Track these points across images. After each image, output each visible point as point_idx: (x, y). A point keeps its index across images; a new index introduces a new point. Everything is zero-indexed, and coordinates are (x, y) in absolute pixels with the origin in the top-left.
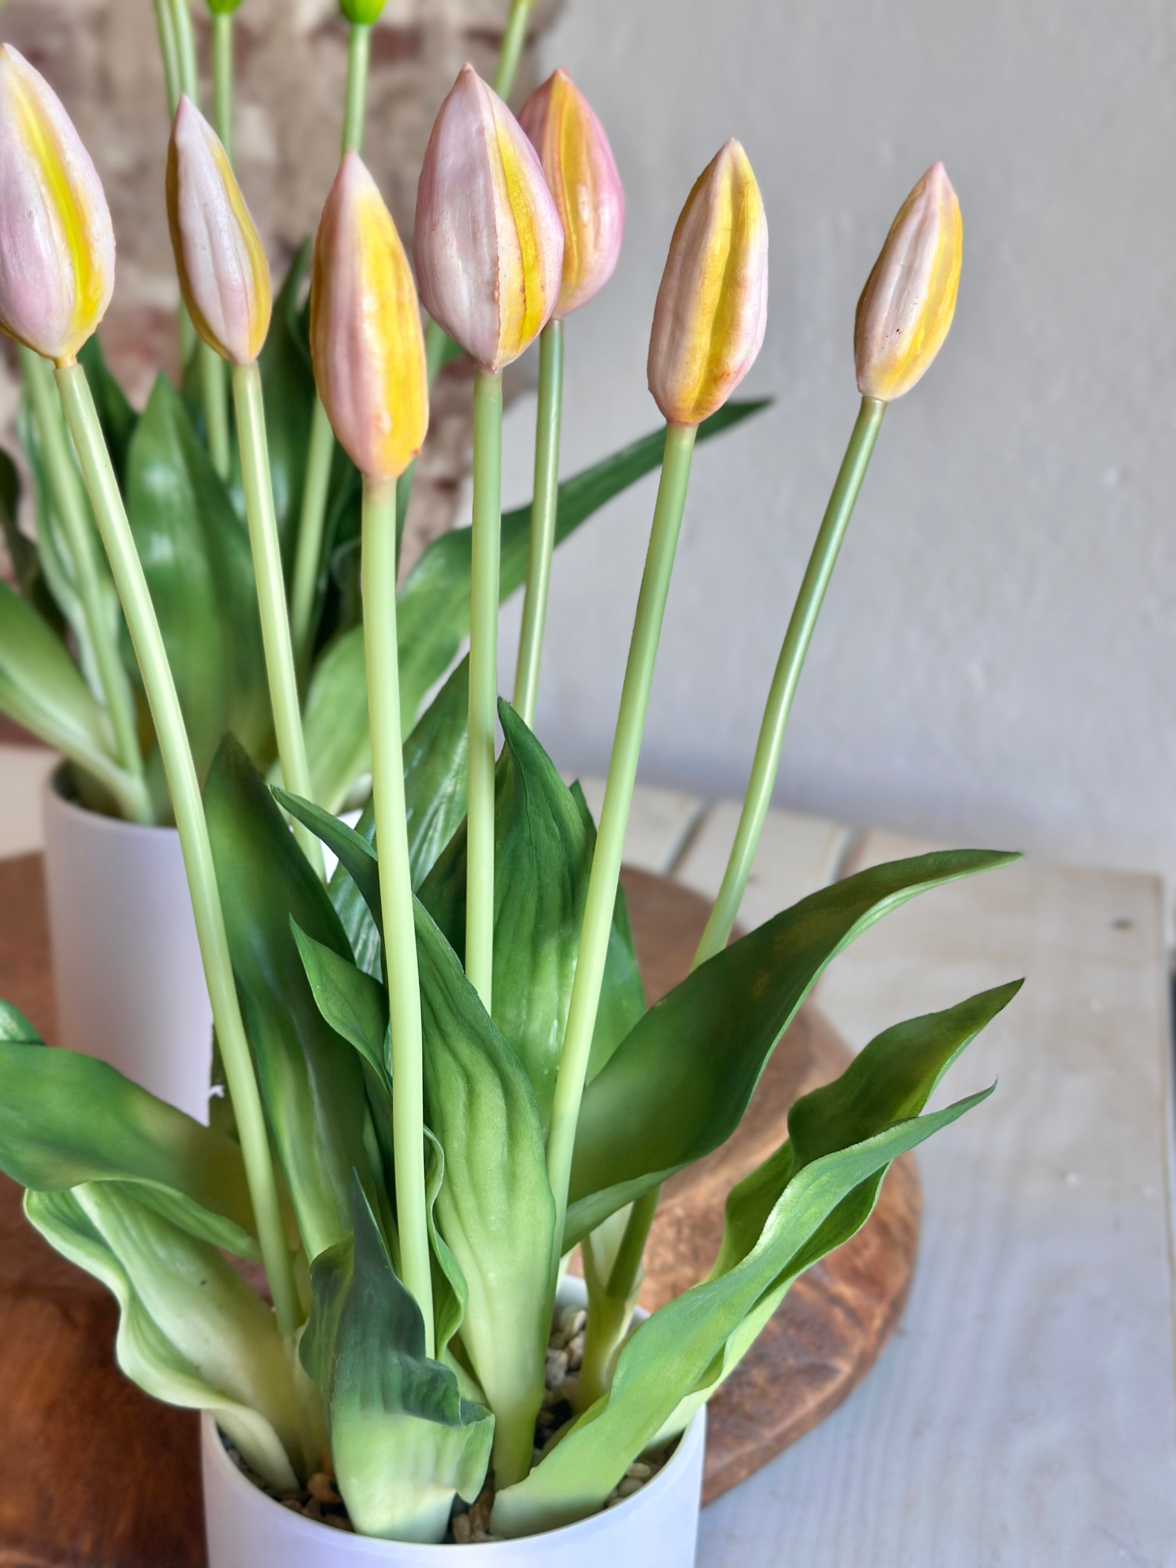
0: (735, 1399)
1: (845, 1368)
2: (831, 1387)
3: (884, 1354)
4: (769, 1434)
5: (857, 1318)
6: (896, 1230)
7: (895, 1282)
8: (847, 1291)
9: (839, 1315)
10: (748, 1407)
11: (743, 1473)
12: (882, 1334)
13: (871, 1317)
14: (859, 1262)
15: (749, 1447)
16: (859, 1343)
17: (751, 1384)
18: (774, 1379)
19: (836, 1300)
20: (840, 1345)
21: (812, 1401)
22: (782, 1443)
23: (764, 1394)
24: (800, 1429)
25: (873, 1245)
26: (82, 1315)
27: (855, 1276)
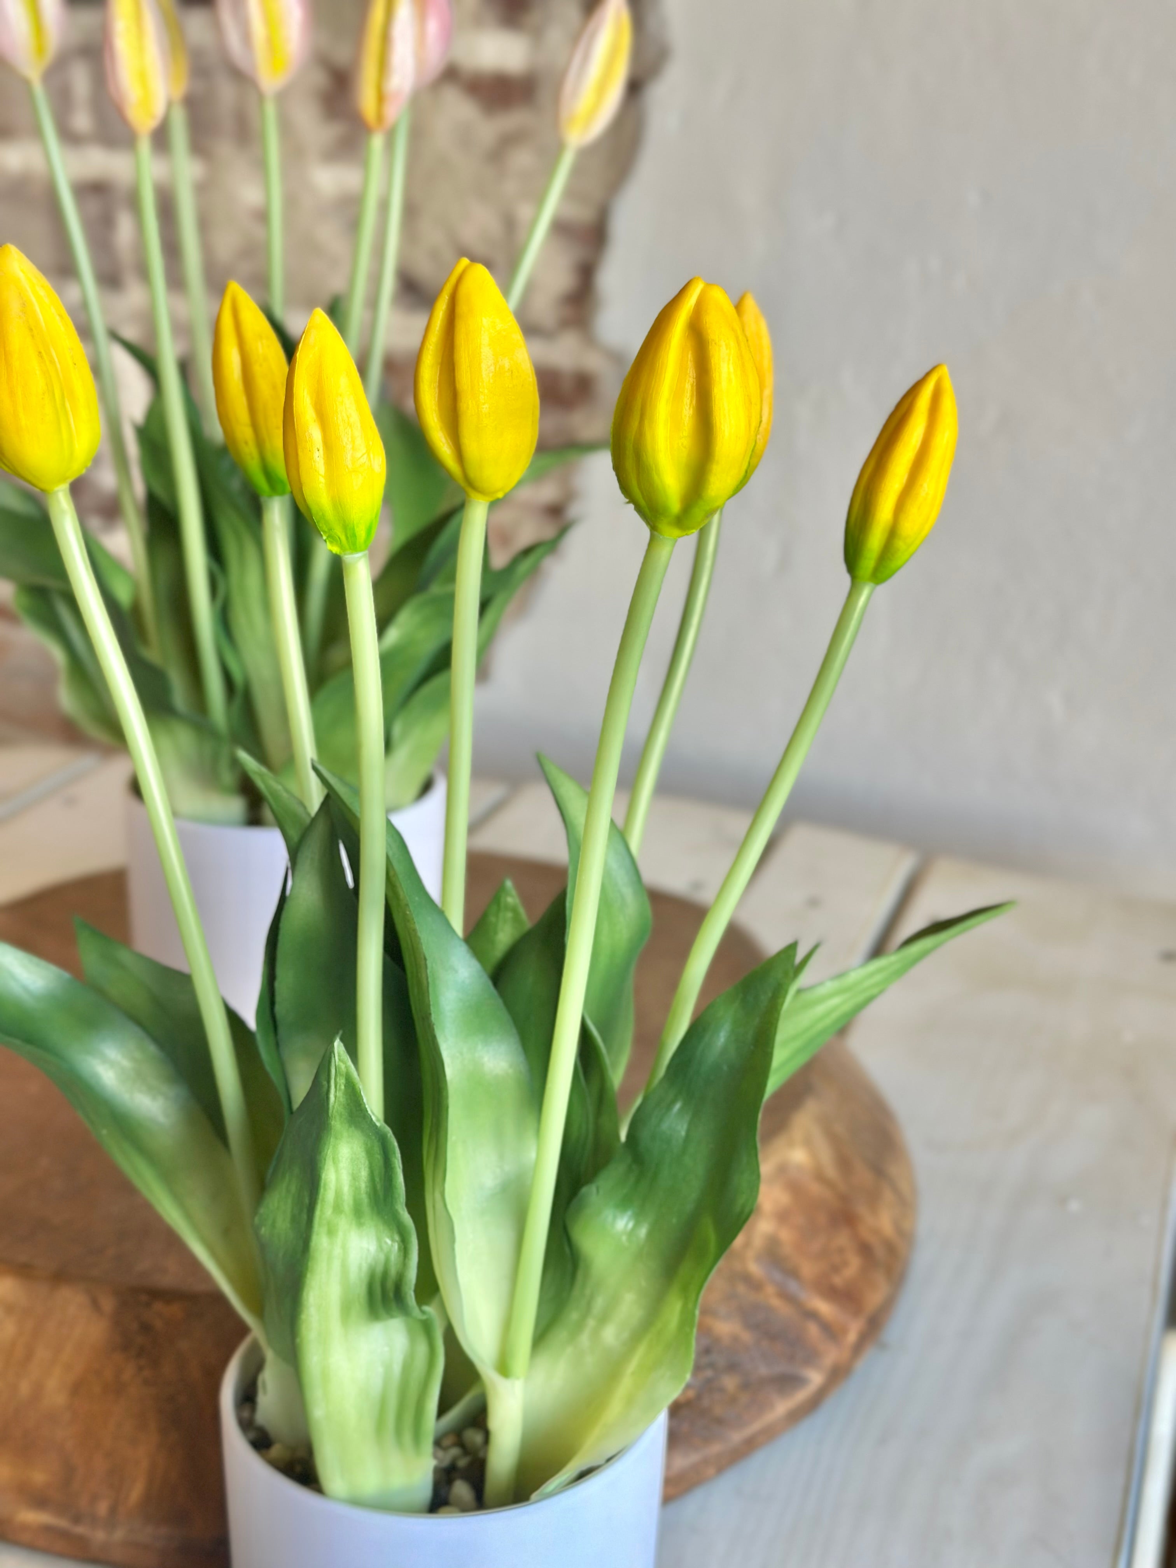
0: (706, 1402)
1: (815, 1378)
2: (801, 1396)
3: (860, 1366)
4: (737, 1437)
5: (831, 1332)
6: (880, 1252)
7: (874, 1299)
8: (824, 1307)
9: (813, 1330)
10: (718, 1411)
11: (711, 1471)
12: (858, 1348)
13: (844, 1331)
14: (838, 1280)
15: (716, 1448)
16: (831, 1356)
17: (722, 1390)
18: (745, 1386)
19: (812, 1315)
20: (811, 1357)
21: (781, 1407)
22: (750, 1446)
23: (733, 1400)
24: (770, 1434)
25: (854, 1265)
26: (108, 1304)
27: (832, 1293)
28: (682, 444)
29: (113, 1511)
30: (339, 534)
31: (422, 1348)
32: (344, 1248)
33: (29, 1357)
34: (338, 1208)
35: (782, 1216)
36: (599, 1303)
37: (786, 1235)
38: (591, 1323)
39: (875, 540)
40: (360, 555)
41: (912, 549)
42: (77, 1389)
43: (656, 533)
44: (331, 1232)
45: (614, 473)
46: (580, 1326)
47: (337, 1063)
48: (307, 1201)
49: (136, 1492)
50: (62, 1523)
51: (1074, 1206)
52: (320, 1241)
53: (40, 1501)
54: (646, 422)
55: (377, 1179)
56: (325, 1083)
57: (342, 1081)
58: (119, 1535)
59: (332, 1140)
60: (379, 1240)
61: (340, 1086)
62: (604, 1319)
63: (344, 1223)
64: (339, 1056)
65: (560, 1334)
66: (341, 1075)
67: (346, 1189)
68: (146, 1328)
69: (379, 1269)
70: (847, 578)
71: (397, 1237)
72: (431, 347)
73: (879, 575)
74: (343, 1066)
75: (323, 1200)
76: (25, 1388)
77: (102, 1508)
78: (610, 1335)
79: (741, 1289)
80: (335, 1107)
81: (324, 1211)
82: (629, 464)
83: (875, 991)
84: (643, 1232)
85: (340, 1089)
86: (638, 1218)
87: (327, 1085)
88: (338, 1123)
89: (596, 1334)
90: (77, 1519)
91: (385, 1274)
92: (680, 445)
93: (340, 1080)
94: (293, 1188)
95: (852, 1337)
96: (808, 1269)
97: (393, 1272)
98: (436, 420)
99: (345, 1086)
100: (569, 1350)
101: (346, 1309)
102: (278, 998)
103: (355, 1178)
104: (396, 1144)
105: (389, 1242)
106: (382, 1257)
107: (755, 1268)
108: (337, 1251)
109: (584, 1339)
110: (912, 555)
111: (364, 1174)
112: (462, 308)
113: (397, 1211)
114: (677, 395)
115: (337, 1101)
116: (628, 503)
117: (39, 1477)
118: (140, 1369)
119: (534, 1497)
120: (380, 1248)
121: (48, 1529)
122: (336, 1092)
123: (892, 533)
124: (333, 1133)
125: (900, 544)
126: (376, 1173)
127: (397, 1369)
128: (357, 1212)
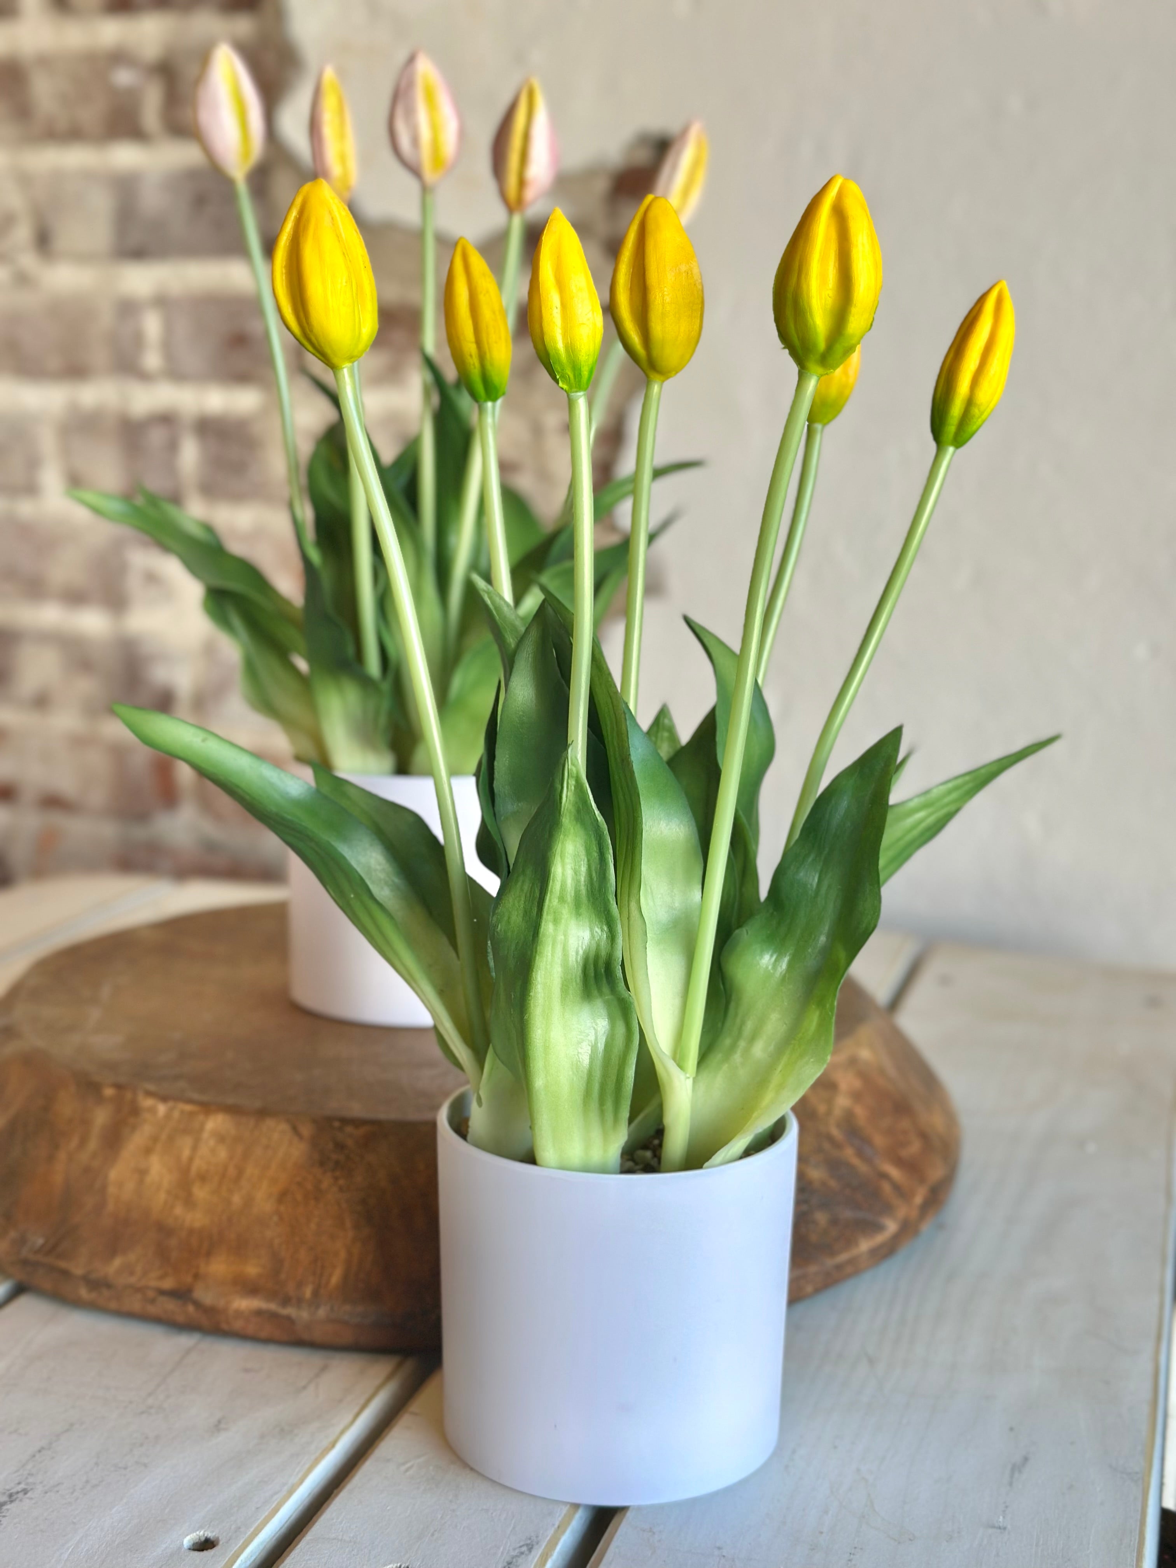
1: (891, 1226)
2: (880, 1239)
4: (831, 1262)
5: (901, 1192)
6: (936, 1141)
7: (934, 1174)
8: (894, 1172)
9: (887, 1188)
13: (912, 1194)
14: (903, 1154)
16: (903, 1211)
17: (815, 1223)
18: (834, 1223)
19: (884, 1176)
20: (888, 1209)
21: (865, 1245)
23: (824, 1233)
25: (915, 1147)
26: (306, 1130)
27: (900, 1162)
28: (828, 295)
29: (316, 1293)
30: (569, 373)
31: (621, 1029)
32: (565, 935)
33: (240, 1172)
34: (562, 899)
35: (857, 1096)
36: (749, 1026)
37: (860, 1112)
38: (742, 1044)
39: (956, 409)
40: (581, 393)
41: (984, 417)
42: (282, 1196)
43: (803, 371)
44: (556, 921)
45: (774, 325)
46: (733, 1047)
47: (569, 767)
48: (537, 894)
49: (336, 1278)
50: (272, 1306)
51: (1091, 1148)
52: (548, 927)
53: (252, 1289)
54: (803, 276)
55: (594, 874)
56: (559, 786)
57: (572, 782)
58: (322, 1312)
59: (562, 836)
60: (591, 930)
61: (571, 787)
62: (753, 1039)
63: (566, 912)
64: (572, 761)
65: (717, 1057)
66: (572, 777)
67: (569, 882)
68: (340, 1146)
69: (592, 954)
70: (933, 445)
71: (605, 928)
72: (626, 260)
73: (959, 441)
74: (574, 769)
75: (551, 891)
76: (237, 1199)
77: (308, 1292)
78: (760, 1050)
79: (826, 1146)
80: (566, 805)
81: (552, 901)
82: (789, 312)
83: (952, 808)
84: (784, 965)
85: (571, 790)
86: (779, 952)
87: (560, 788)
88: (567, 820)
89: (747, 1051)
90: (286, 1301)
91: (597, 957)
92: (827, 295)
93: (571, 782)
94: (526, 887)
95: (918, 1200)
96: (879, 1141)
97: (603, 953)
98: (628, 314)
99: (575, 787)
100: (725, 1067)
101: (564, 989)
102: (496, 775)
103: (576, 872)
104: (610, 841)
105: (599, 931)
106: (594, 946)
107: (835, 1132)
108: (561, 937)
109: (737, 1057)
110: (984, 422)
111: (584, 869)
112: (651, 226)
113: (608, 900)
114: (823, 260)
115: (568, 800)
116: (784, 348)
117: (252, 1270)
118: (336, 1179)
119: (706, 1165)
120: (593, 936)
121: (259, 1313)
122: (567, 792)
123: (970, 402)
124: (563, 829)
125: (975, 411)
126: (593, 868)
127: (601, 1046)
128: (577, 904)
